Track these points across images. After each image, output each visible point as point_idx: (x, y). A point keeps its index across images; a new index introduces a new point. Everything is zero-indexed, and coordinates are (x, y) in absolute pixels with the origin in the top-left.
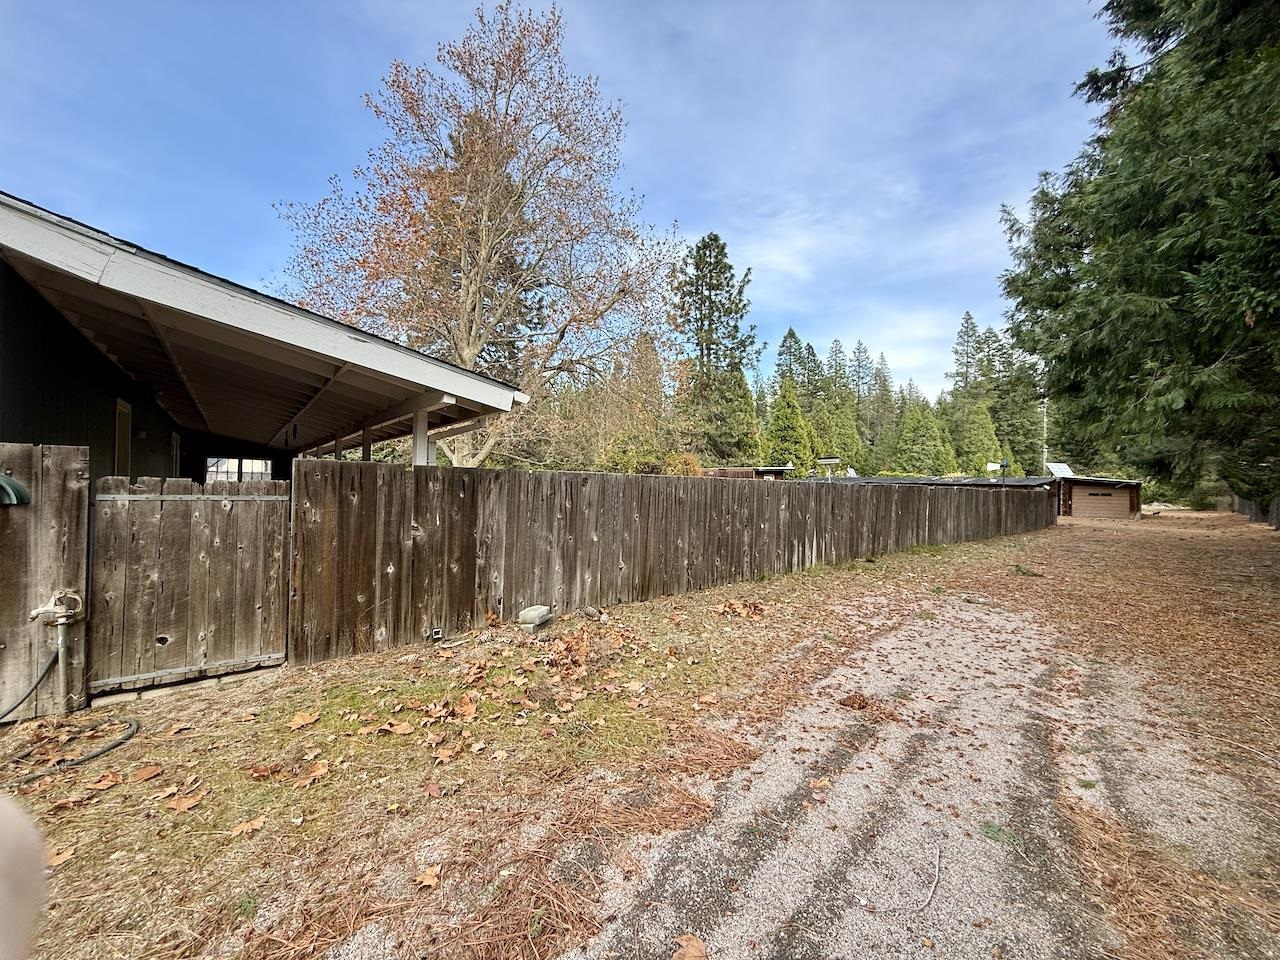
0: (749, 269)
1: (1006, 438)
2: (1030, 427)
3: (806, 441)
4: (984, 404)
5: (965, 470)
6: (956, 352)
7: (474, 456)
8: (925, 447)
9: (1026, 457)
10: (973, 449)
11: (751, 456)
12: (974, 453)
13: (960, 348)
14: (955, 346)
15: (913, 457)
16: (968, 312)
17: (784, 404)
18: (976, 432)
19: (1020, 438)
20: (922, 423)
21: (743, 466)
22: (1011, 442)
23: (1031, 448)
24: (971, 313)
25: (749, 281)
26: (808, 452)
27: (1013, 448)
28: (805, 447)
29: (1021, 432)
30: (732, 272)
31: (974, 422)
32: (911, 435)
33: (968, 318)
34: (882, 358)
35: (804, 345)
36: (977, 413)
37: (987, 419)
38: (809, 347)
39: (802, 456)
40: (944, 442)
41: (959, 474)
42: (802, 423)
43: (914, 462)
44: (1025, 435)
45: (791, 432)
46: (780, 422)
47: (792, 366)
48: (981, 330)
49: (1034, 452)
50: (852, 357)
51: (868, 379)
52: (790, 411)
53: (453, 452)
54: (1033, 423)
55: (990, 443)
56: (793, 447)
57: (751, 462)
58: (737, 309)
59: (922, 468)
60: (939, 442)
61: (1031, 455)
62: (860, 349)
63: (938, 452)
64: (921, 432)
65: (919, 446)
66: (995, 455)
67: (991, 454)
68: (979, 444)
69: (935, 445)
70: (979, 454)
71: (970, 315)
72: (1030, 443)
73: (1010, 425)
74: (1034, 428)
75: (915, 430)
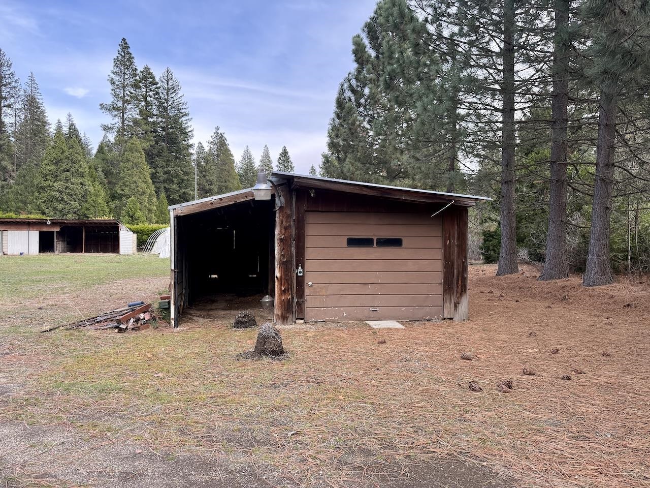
1: (162, 186)
6: (112, 82)
8: (69, 184)
10: (127, 191)
12: (128, 197)
13: (116, 78)
14: (112, 75)
15: (53, 197)
16: (124, 40)
18: (130, 172)
19: (175, 187)
20: (67, 153)
22: (167, 190)
24: (128, 42)
27: (168, 197)
29: (176, 180)
31: (128, 160)
32: (51, 168)
33: (125, 45)
34: (32, 79)
36: (131, 150)
43: (56, 204)
44: (179, 184)
54: (186, 173)
55: (144, 186)
63: (86, 192)
64: (64, 166)
65: (62, 183)
66: (150, 202)
67: (145, 198)
68: (133, 186)
69: (82, 184)
70: (133, 198)
71: (126, 43)
72: (184, 193)
73: (166, 173)
74: (186, 178)
75: (57, 162)
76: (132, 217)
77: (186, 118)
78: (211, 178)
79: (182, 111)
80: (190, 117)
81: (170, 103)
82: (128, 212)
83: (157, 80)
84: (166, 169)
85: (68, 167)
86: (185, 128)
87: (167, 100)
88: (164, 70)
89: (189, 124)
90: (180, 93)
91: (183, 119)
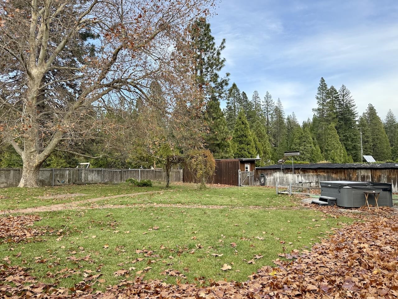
0: (224, 40)
2: (354, 137)
3: (252, 143)
4: (333, 125)
5: (326, 159)
6: (317, 98)
7: (40, 152)
8: (306, 147)
9: (353, 152)
10: (330, 148)
11: (226, 152)
12: (330, 151)
13: (319, 96)
14: (317, 95)
16: (322, 78)
17: (240, 122)
18: (330, 139)
19: (349, 143)
20: (304, 134)
21: (222, 158)
22: (346, 144)
23: (355, 148)
24: (324, 78)
25: (224, 47)
26: (255, 150)
27: (346, 148)
28: (252, 147)
29: (350, 139)
30: (214, 41)
31: (329, 134)
32: (298, 141)
33: (323, 80)
34: (279, 101)
35: (241, 92)
36: (330, 130)
37: (335, 132)
38: (244, 94)
39: (251, 152)
40: (315, 145)
41: (325, 162)
42: (251, 133)
44: (352, 141)
45: (244, 138)
46: (239, 133)
47: (235, 104)
48: (329, 87)
49: (356, 150)
50: (264, 100)
51: (272, 112)
52: (243, 126)
53: (22, 149)
54: (355, 135)
55: (338, 145)
56: (246, 147)
57: (227, 156)
58: (218, 63)
59: (305, 158)
60: (312, 145)
61: (355, 151)
62: (268, 97)
63: (312, 150)
64: (303, 140)
65: (303, 147)
66: (340, 151)
67: (338, 151)
68: (332, 146)
69: (310, 146)
70: (333, 151)
71: (323, 79)
72: (355, 145)
73: (344, 136)
74: (355, 137)
75: (300, 138)
76: (333, 160)
77: (354, 107)
78: (368, 135)
79: (352, 104)
80: (356, 106)
81: (345, 101)
82: (331, 158)
83: (337, 92)
84: (344, 134)
85: (305, 140)
86: (354, 112)
87: (343, 100)
88: (341, 86)
89: (356, 110)
90: (350, 95)
91: (352, 108)
